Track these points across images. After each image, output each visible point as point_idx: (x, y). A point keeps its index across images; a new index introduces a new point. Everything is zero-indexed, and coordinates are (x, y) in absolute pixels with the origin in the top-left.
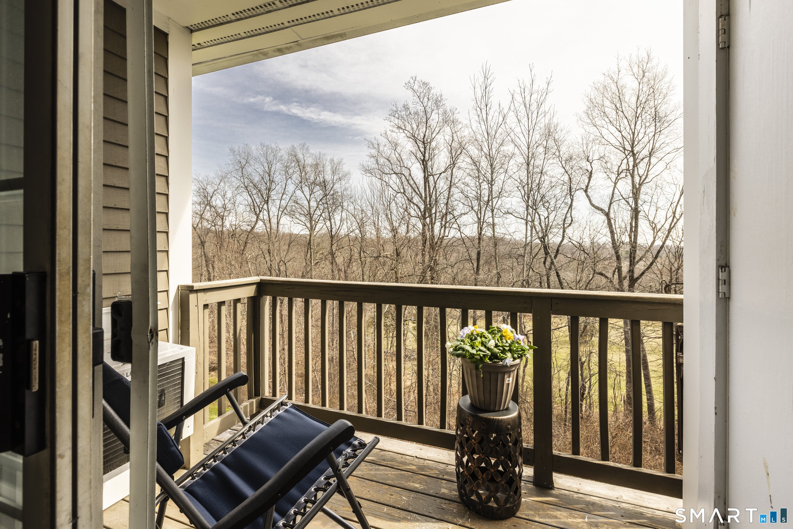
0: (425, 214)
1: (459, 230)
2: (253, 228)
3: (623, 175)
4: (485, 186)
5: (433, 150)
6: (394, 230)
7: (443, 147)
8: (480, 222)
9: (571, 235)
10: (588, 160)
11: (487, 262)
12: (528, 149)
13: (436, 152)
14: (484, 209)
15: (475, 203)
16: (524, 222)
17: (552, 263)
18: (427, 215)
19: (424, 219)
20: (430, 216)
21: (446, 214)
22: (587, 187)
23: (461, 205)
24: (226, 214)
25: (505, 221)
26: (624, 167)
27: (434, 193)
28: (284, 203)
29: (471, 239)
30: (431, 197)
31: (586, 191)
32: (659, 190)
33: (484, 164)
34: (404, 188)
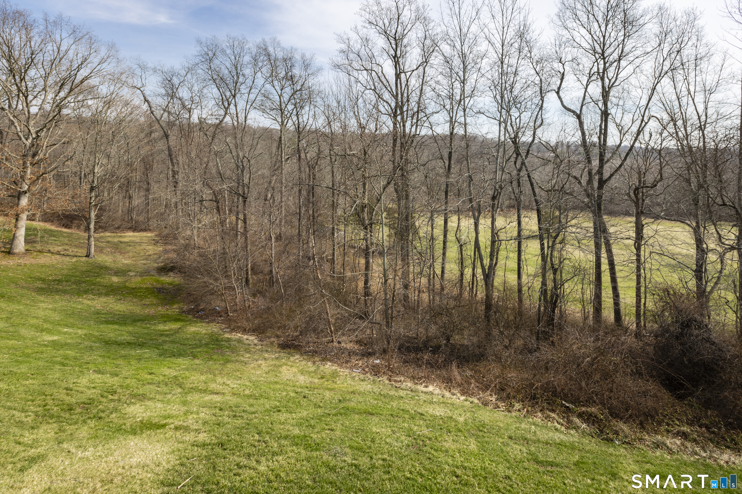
0: (396, 110)
1: (431, 128)
2: (221, 122)
3: (594, 78)
4: (457, 85)
5: (405, 46)
6: (362, 127)
7: (415, 45)
8: (452, 122)
9: (540, 136)
10: (560, 62)
11: (459, 161)
12: (502, 46)
13: (408, 48)
14: (455, 108)
15: (448, 102)
16: (497, 122)
17: (523, 163)
18: (399, 112)
19: (395, 116)
20: (402, 113)
21: (418, 112)
22: (559, 88)
23: (433, 103)
24: (193, 107)
25: (478, 122)
26: (595, 69)
27: (406, 91)
28: (252, 97)
29: (443, 138)
30: (402, 95)
31: (558, 93)
32: (625, 94)
33: (457, 62)
34: (374, 85)
